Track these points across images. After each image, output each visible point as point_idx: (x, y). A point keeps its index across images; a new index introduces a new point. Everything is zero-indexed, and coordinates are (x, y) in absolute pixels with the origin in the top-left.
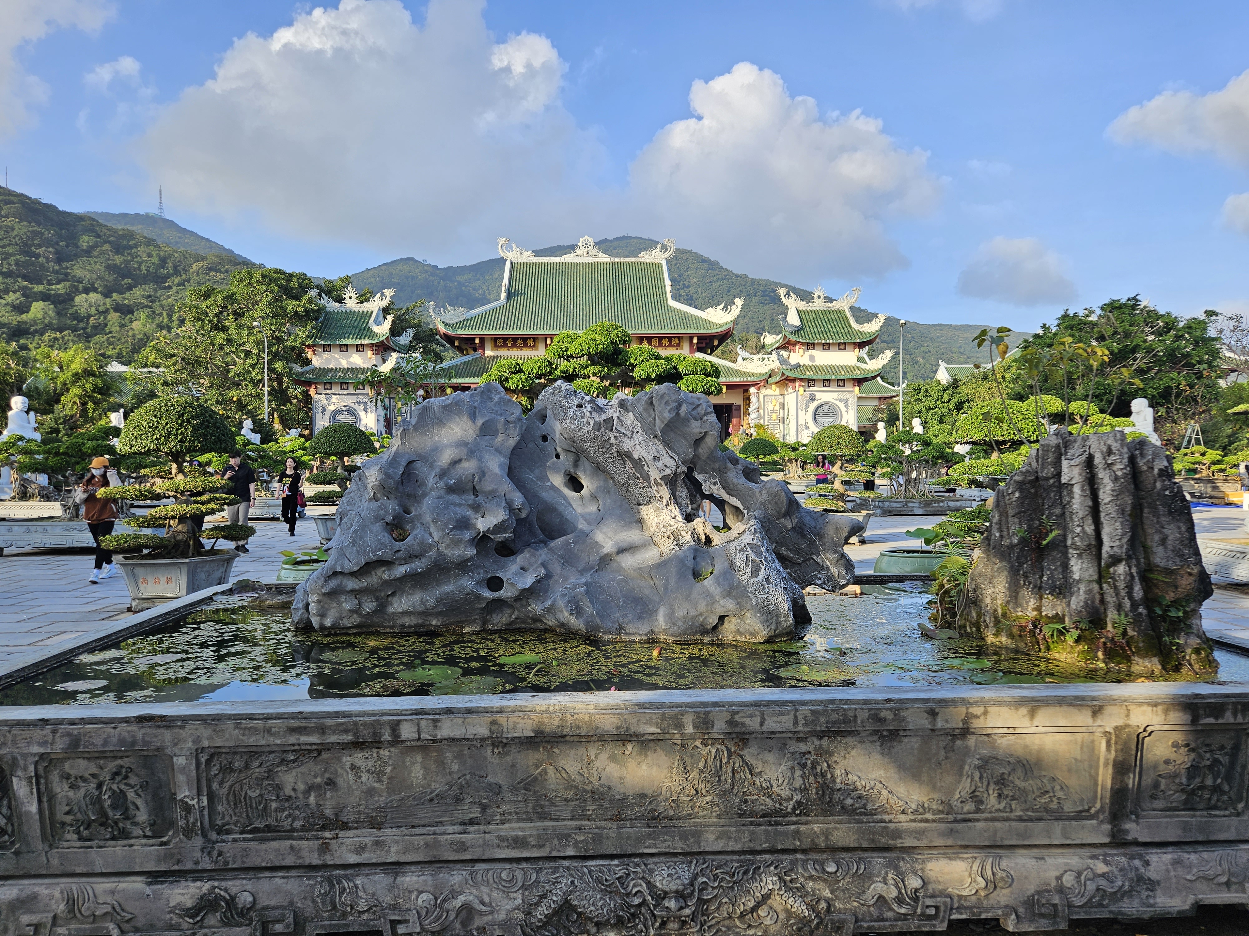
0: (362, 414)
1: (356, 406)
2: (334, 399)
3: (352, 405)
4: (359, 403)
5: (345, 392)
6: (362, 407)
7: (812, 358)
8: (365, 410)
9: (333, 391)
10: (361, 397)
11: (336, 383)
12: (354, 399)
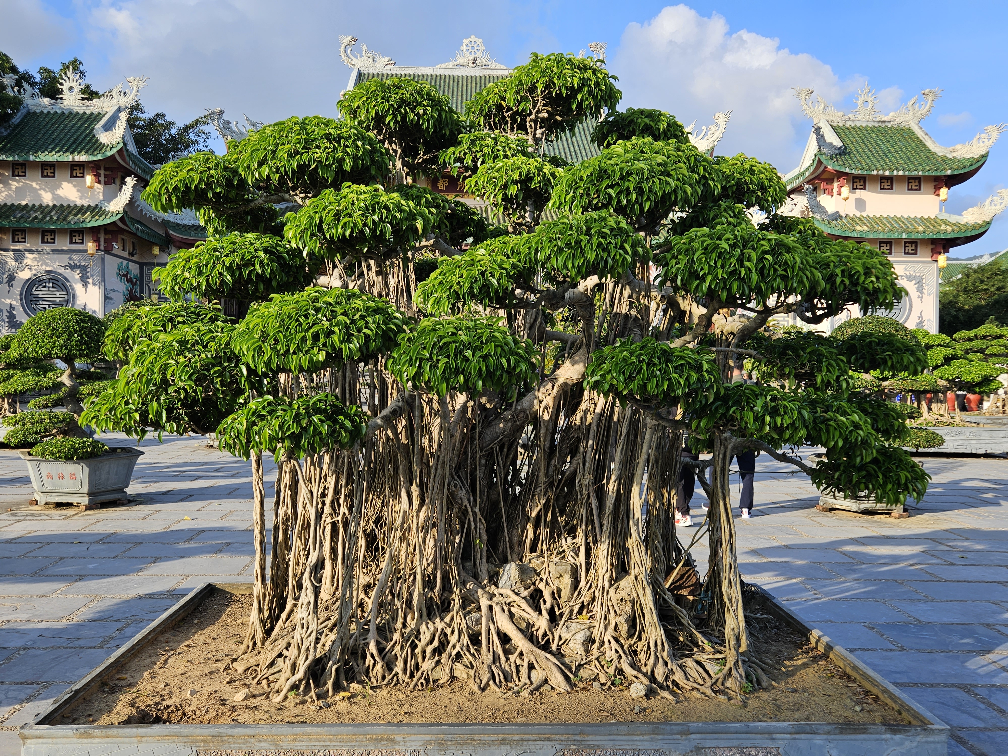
0: (78, 288)
1: (67, 273)
2: (29, 259)
3: (61, 271)
4: (73, 267)
5: (47, 248)
6: (76, 275)
7: (860, 204)
8: (84, 281)
9: (28, 245)
10: (75, 257)
11: (33, 231)
12: (65, 259)
